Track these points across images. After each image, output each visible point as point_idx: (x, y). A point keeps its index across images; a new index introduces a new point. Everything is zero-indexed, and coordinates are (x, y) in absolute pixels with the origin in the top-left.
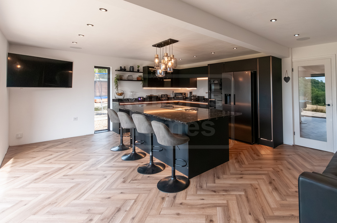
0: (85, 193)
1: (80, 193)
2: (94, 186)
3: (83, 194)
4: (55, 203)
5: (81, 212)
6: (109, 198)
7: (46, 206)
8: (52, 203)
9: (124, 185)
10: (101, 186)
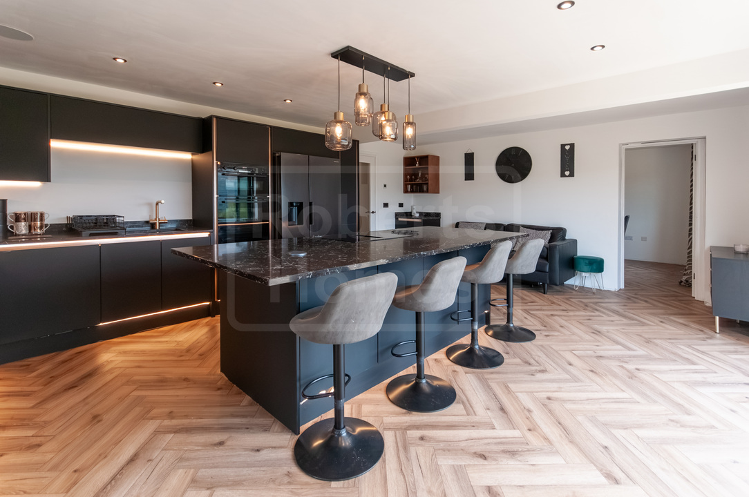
0: (613, 400)
1: (622, 406)
2: (588, 400)
3: (617, 401)
4: (672, 421)
5: (642, 383)
6: (592, 371)
7: (690, 427)
8: (678, 425)
9: (549, 367)
10: (580, 391)
